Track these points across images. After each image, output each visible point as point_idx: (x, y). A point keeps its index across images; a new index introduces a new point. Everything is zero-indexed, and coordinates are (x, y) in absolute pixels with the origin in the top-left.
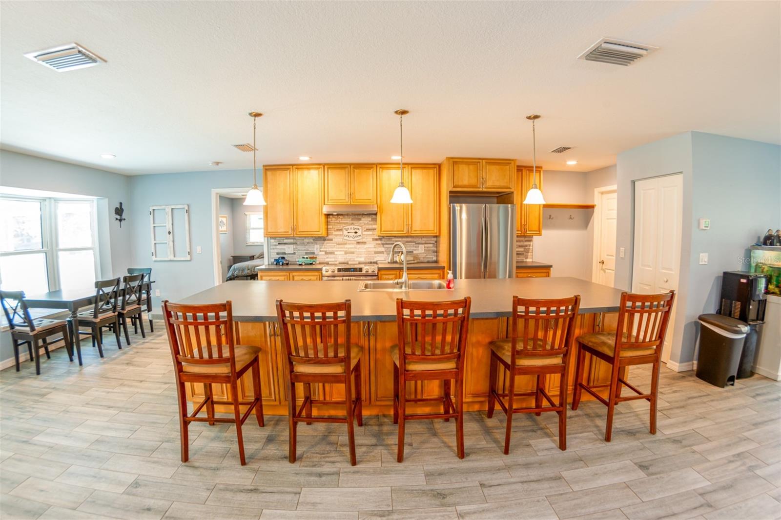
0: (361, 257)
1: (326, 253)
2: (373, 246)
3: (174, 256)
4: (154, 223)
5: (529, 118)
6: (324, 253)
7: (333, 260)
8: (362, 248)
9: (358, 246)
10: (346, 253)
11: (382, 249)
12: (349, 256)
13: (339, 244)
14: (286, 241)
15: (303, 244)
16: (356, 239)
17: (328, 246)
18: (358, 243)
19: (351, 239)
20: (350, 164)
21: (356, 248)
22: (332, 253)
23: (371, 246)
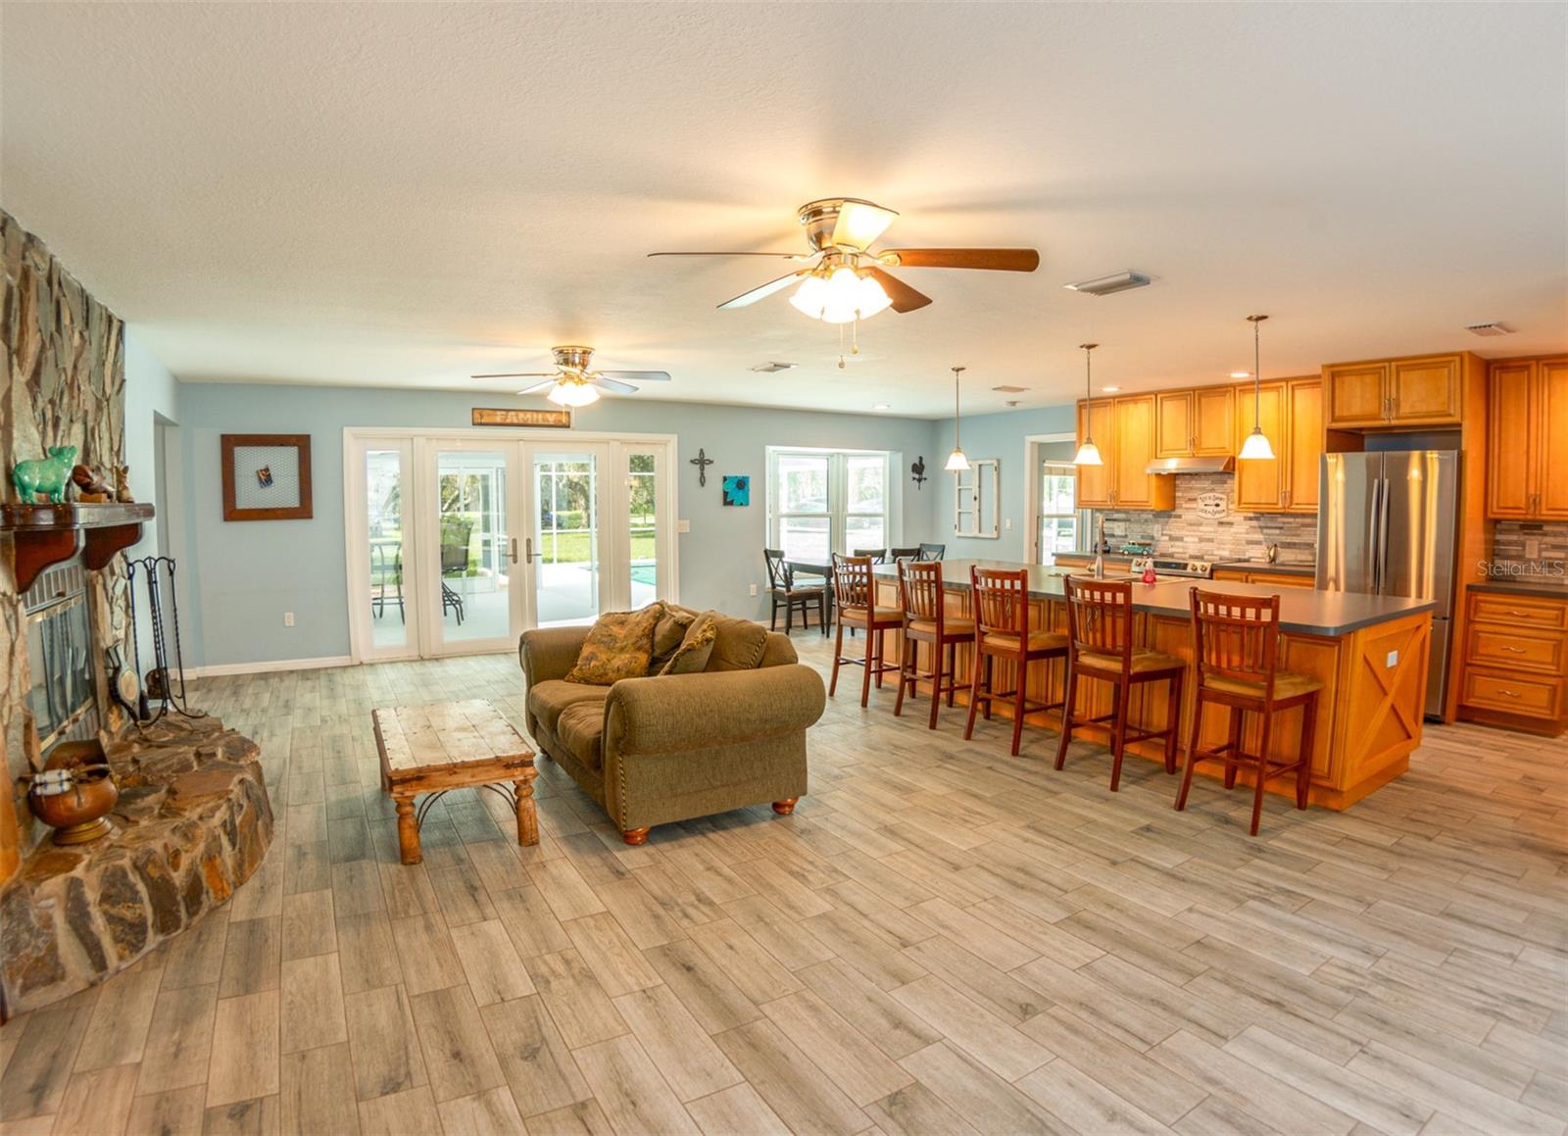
0: (1224, 549)
1: (1172, 538)
2: (1244, 531)
3: (980, 531)
4: (959, 484)
5: (1250, 319)
6: (1167, 538)
7: (1181, 550)
8: (1226, 534)
9: (1221, 529)
10: (1201, 540)
11: (1258, 537)
12: (1206, 546)
13: (1191, 525)
14: (1116, 516)
15: (1138, 521)
16: (1218, 516)
17: (1174, 527)
18: (1221, 523)
19: (1209, 516)
20: (1194, 390)
21: (1215, 532)
22: (1180, 539)
23: (1242, 528)
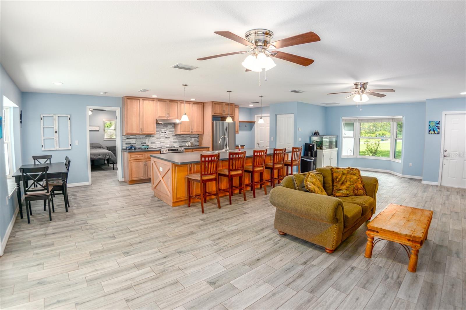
0: (167, 145)
1: (152, 143)
2: (173, 139)
3: (59, 148)
4: (43, 126)
6: (150, 143)
7: (155, 146)
8: (168, 140)
9: (166, 139)
10: (161, 143)
11: (176, 140)
12: (162, 144)
13: (157, 138)
14: (131, 137)
15: (140, 138)
16: (165, 136)
17: (152, 139)
18: (166, 138)
19: (163, 136)
20: (168, 100)
21: (165, 140)
22: (154, 143)
23: (172, 139)
